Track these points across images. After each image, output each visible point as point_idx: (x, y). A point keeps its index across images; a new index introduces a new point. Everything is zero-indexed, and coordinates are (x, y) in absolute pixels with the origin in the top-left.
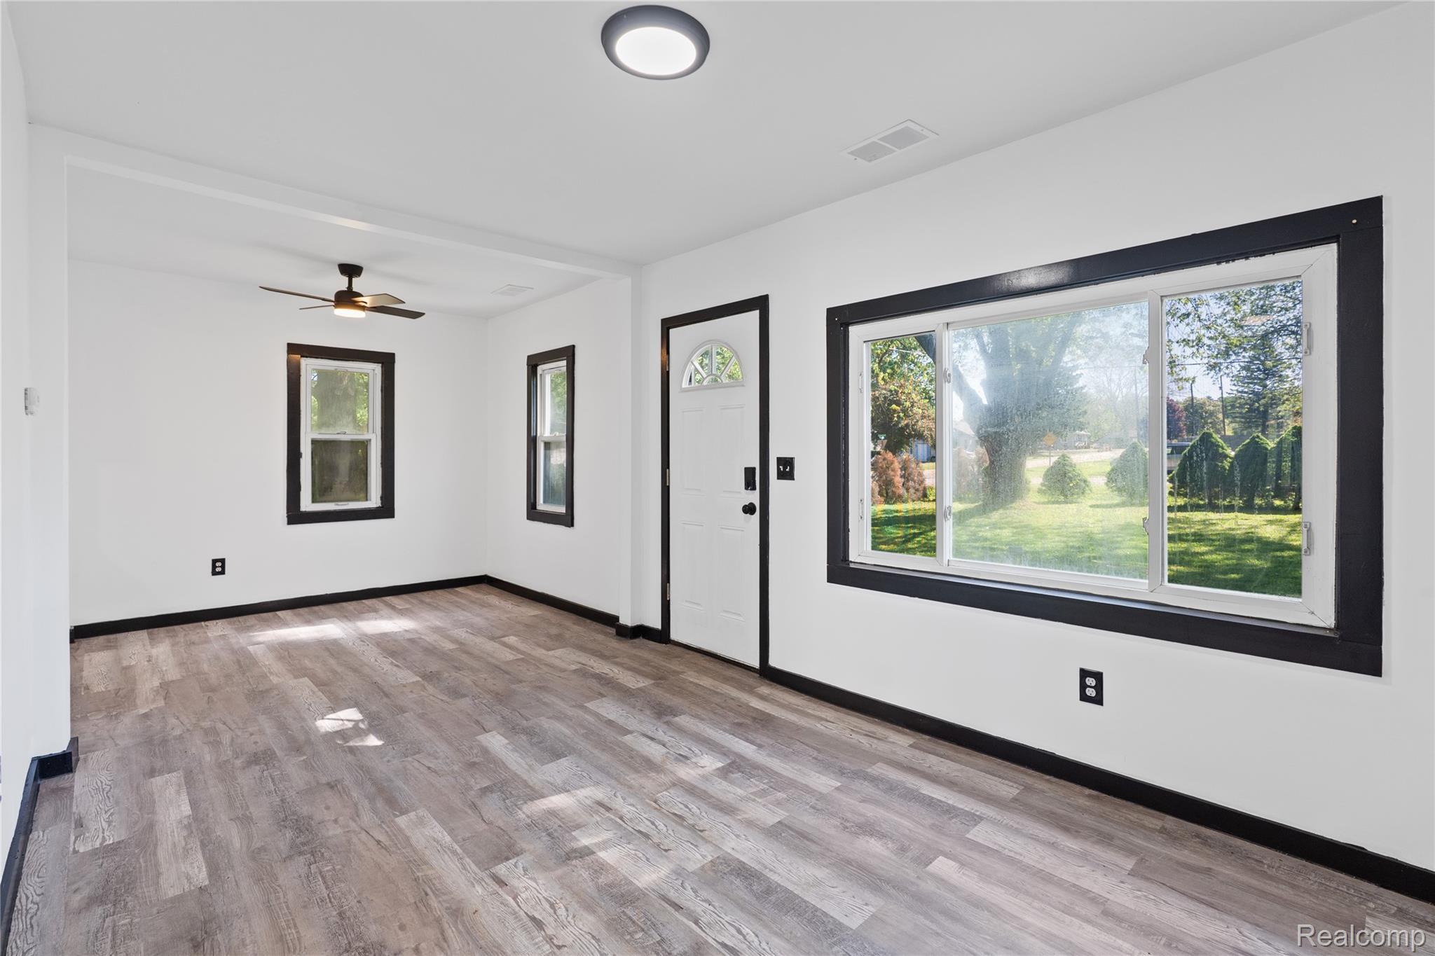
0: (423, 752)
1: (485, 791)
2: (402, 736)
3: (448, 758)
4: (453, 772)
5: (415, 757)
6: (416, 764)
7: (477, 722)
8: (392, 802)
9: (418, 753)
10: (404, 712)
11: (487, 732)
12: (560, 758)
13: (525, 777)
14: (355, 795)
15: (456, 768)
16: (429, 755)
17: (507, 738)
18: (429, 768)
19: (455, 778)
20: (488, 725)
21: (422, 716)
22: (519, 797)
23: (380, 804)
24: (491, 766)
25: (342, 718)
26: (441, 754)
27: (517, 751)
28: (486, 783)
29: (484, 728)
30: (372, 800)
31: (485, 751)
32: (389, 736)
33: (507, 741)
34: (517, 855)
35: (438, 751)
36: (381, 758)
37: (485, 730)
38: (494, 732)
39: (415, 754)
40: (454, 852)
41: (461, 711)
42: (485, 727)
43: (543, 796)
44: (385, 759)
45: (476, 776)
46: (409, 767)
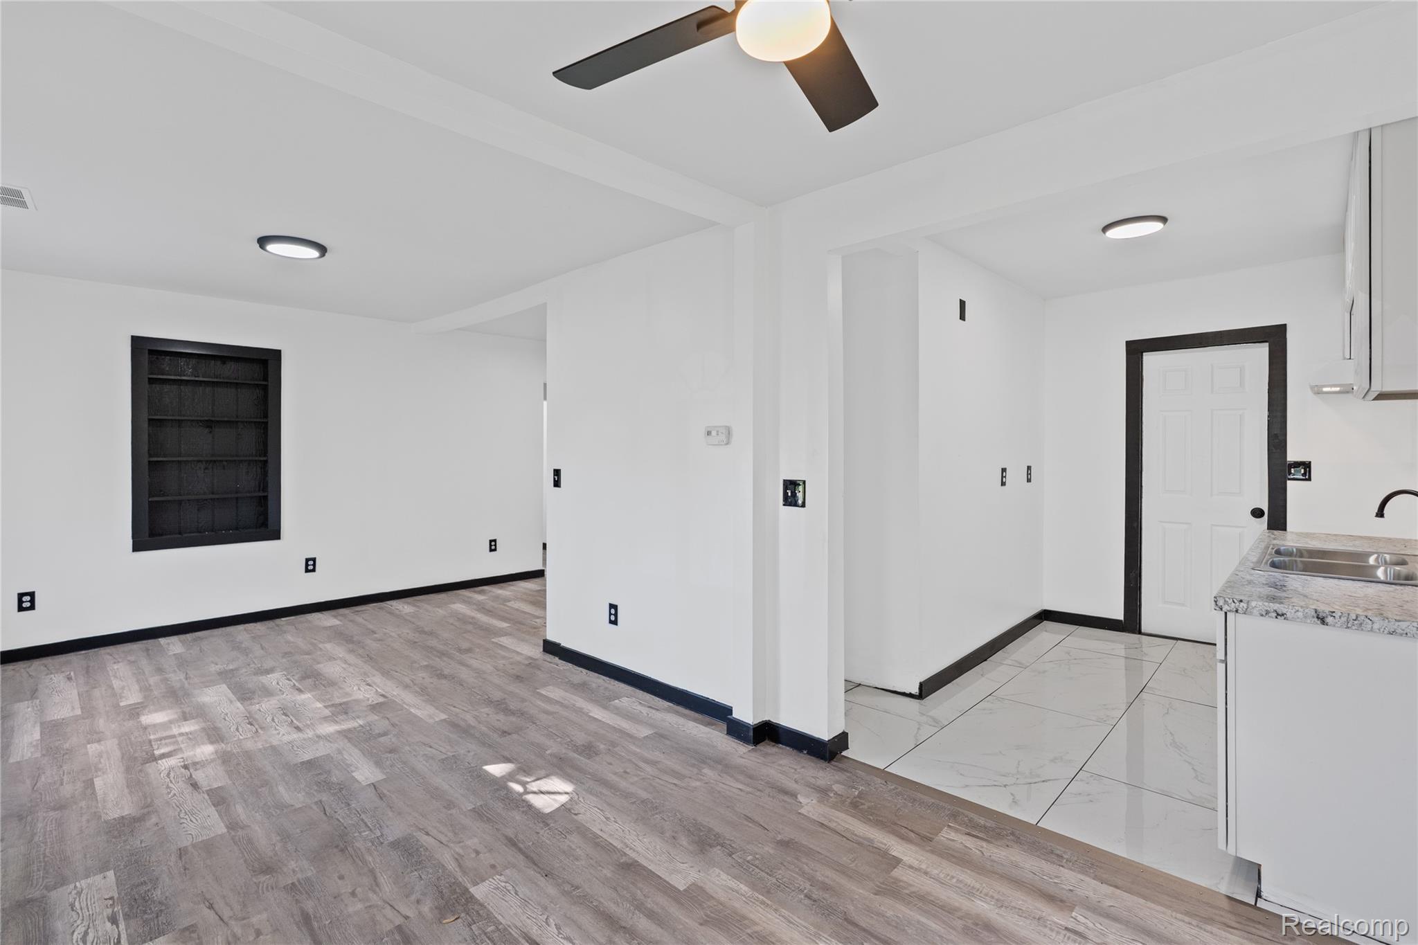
0: (439, 760)
1: (385, 734)
2: (466, 777)
3: (414, 755)
4: (410, 745)
5: (446, 756)
6: (444, 750)
7: (381, 797)
8: (454, 725)
9: (443, 760)
10: (474, 810)
11: (373, 784)
12: (307, 761)
13: (349, 745)
14: (484, 728)
15: (407, 748)
16: (432, 758)
17: (353, 776)
18: (431, 747)
19: (407, 741)
20: (371, 793)
21: (450, 805)
22: (359, 732)
23: (462, 724)
24: (375, 751)
25: (542, 795)
26: (421, 760)
27: (347, 764)
28: (382, 739)
29: (375, 788)
30: (470, 726)
31: (378, 764)
32: (480, 776)
33: (354, 774)
34: (370, 705)
35: (424, 762)
36: (475, 754)
37: (374, 786)
38: (364, 784)
39: (446, 758)
40: (407, 705)
41: (400, 814)
42: (373, 790)
43: (339, 732)
44: (472, 753)
45: (390, 743)
46: (449, 747)
